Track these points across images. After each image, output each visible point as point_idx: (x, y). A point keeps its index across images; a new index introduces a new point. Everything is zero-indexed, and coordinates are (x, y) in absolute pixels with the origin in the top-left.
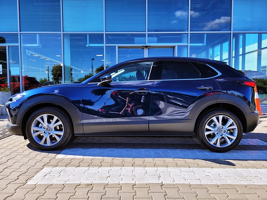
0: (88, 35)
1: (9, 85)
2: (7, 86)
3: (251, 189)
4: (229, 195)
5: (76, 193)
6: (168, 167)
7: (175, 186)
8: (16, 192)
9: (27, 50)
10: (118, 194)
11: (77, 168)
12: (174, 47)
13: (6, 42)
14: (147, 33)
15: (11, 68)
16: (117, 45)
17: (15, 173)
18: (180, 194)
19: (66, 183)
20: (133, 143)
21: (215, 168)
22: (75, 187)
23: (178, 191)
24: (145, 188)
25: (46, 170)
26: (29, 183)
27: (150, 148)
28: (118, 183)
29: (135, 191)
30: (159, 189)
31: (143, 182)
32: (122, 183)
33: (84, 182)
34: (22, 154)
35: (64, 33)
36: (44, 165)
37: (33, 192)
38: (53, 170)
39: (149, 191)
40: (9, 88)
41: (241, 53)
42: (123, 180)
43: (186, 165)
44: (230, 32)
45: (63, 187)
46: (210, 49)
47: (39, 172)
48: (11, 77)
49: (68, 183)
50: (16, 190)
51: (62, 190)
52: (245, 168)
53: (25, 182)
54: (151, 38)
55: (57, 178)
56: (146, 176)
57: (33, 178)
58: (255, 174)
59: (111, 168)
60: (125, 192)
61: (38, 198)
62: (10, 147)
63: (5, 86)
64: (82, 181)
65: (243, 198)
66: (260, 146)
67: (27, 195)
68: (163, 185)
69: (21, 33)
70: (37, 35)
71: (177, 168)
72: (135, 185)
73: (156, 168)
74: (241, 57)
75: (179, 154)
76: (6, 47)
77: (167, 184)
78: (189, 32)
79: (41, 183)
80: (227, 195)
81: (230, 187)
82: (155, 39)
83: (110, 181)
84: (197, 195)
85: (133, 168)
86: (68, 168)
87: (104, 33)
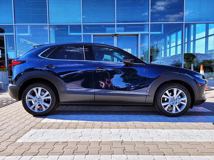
0: (69, 26)
1: (6, 66)
2: (5, 67)
3: (192, 145)
4: (174, 150)
5: (54, 149)
6: (128, 128)
7: (132, 143)
8: (7, 148)
9: (21, 39)
10: (87, 149)
11: (57, 130)
12: (138, 35)
13: (5, 32)
14: (116, 24)
15: (8, 52)
16: (92, 34)
17: (7, 133)
18: (135, 149)
19: (47, 141)
20: (103, 111)
21: (166, 129)
22: (54, 144)
23: (134, 147)
24: (109, 144)
25: (32, 131)
26: (18, 141)
27: (116, 115)
28: (88, 141)
29: (100, 147)
30: (119, 145)
31: (108, 140)
32: (91, 141)
33: (61, 140)
34: (15, 119)
35: (49, 24)
36: (31, 128)
37: (20, 148)
38: (37, 132)
39: (111, 147)
40: (7, 68)
41: (192, 39)
42: (92, 139)
43: (143, 127)
44: (182, 22)
45: (44, 144)
46: (168, 36)
47: (26, 133)
48: (8, 60)
49: (48, 141)
50: (7, 146)
51: (44, 146)
52: (189, 129)
53: (15, 141)
54: (119, 28)
55: (40, 138)
56: (110, 136)
57: (21, 138)
58: (196, 133)
59: (83, 130)
60: (93, 148)
61: (24, 152)
62: (6, 114)
63: (3, 67)
64: (60, 140)
65: (185, 152)
66: (203, 112)
67: (15, 150)
68: (123, 142)
69: (15, 24)
70: (29, 26)
71: (135, 129)
72: (101, 142)
73: (119, 130)
74: (192, 43)
75: (139, 118)
76: (3, 36)
77: (126, 141)
78: (150, 23)
79: (28, 142)
80: (173, 150)
81: (176, 144)
82: (123, 29)
83: (82, 140)
84: (149, 150)
85: (101, 129)
86: (50, 130)
87: (82, 24)
